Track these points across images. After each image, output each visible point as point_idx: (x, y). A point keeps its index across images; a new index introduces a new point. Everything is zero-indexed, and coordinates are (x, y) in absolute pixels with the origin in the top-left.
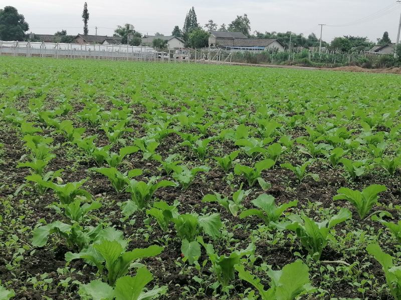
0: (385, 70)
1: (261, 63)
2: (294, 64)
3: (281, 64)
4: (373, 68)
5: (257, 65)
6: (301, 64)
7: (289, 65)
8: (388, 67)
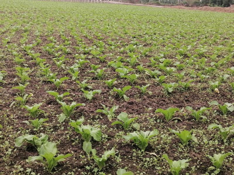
0: (195, 8)
1: (137, 3)
2: (152, 4)
3: (146, 4)
4: (190, 6)
5: (134, 4)
6: (155, 4)
7: (150, 4)
8: (197, 6)
